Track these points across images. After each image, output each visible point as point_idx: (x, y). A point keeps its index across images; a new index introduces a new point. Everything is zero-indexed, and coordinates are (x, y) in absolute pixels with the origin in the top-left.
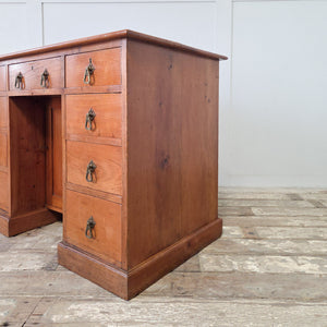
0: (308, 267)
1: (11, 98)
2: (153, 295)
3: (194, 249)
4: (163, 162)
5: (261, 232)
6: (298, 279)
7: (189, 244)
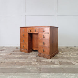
0: (71, 56)
1: (28, 33)
2: (53, 59)
3: (56, 54)
4: (53, 42)
5: (64, 52)
6: (70, 57)
7: (55, 53)
